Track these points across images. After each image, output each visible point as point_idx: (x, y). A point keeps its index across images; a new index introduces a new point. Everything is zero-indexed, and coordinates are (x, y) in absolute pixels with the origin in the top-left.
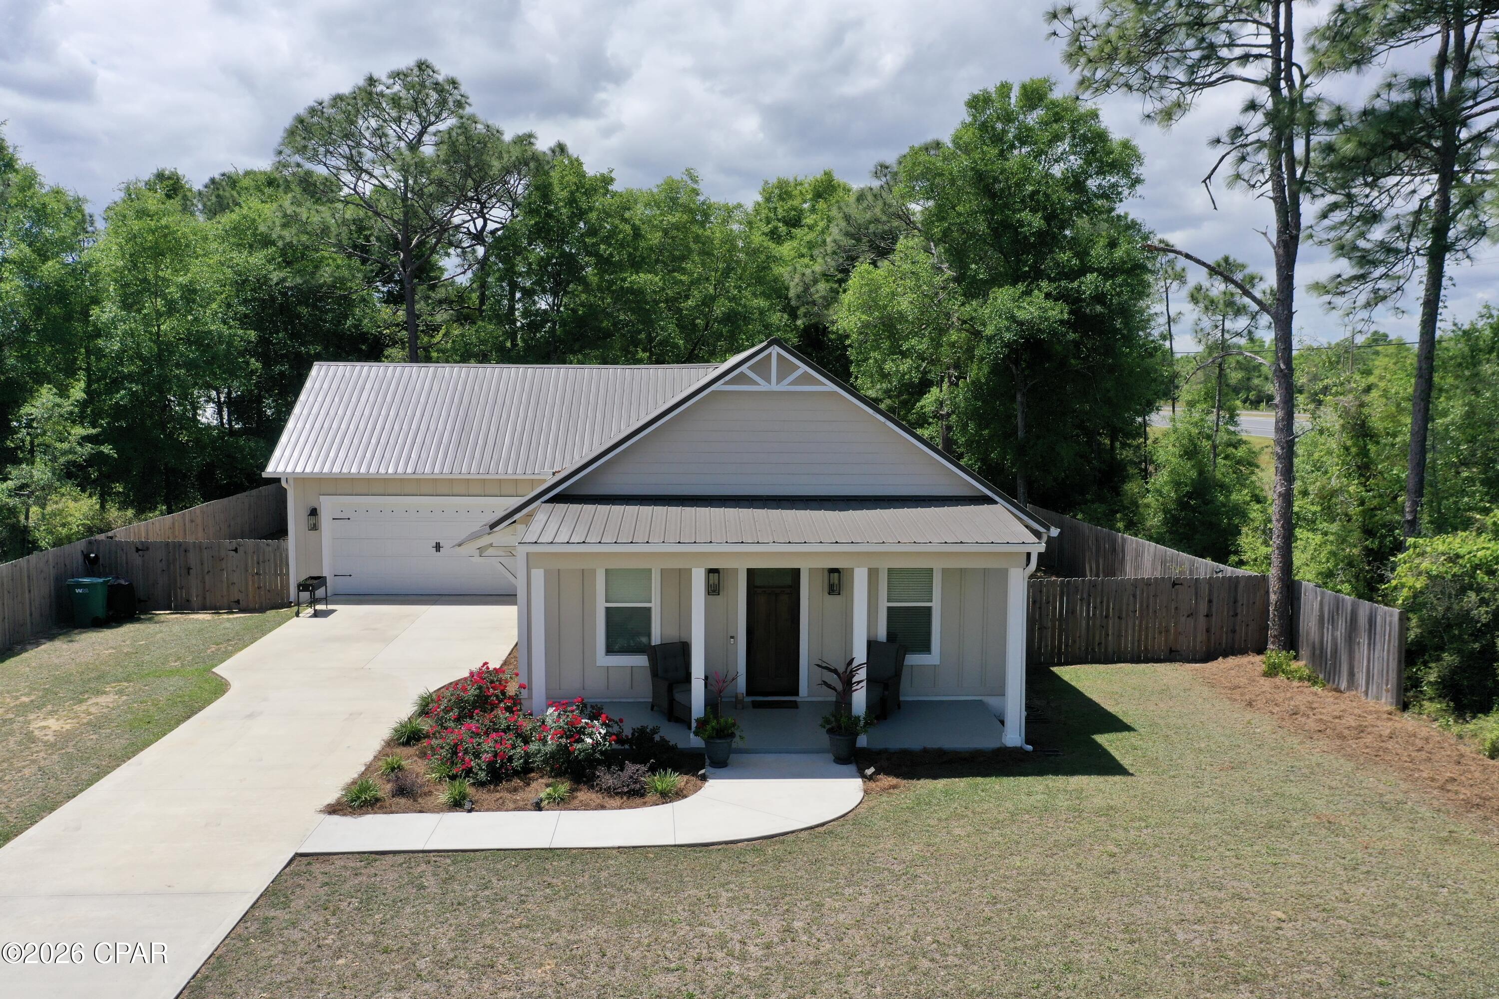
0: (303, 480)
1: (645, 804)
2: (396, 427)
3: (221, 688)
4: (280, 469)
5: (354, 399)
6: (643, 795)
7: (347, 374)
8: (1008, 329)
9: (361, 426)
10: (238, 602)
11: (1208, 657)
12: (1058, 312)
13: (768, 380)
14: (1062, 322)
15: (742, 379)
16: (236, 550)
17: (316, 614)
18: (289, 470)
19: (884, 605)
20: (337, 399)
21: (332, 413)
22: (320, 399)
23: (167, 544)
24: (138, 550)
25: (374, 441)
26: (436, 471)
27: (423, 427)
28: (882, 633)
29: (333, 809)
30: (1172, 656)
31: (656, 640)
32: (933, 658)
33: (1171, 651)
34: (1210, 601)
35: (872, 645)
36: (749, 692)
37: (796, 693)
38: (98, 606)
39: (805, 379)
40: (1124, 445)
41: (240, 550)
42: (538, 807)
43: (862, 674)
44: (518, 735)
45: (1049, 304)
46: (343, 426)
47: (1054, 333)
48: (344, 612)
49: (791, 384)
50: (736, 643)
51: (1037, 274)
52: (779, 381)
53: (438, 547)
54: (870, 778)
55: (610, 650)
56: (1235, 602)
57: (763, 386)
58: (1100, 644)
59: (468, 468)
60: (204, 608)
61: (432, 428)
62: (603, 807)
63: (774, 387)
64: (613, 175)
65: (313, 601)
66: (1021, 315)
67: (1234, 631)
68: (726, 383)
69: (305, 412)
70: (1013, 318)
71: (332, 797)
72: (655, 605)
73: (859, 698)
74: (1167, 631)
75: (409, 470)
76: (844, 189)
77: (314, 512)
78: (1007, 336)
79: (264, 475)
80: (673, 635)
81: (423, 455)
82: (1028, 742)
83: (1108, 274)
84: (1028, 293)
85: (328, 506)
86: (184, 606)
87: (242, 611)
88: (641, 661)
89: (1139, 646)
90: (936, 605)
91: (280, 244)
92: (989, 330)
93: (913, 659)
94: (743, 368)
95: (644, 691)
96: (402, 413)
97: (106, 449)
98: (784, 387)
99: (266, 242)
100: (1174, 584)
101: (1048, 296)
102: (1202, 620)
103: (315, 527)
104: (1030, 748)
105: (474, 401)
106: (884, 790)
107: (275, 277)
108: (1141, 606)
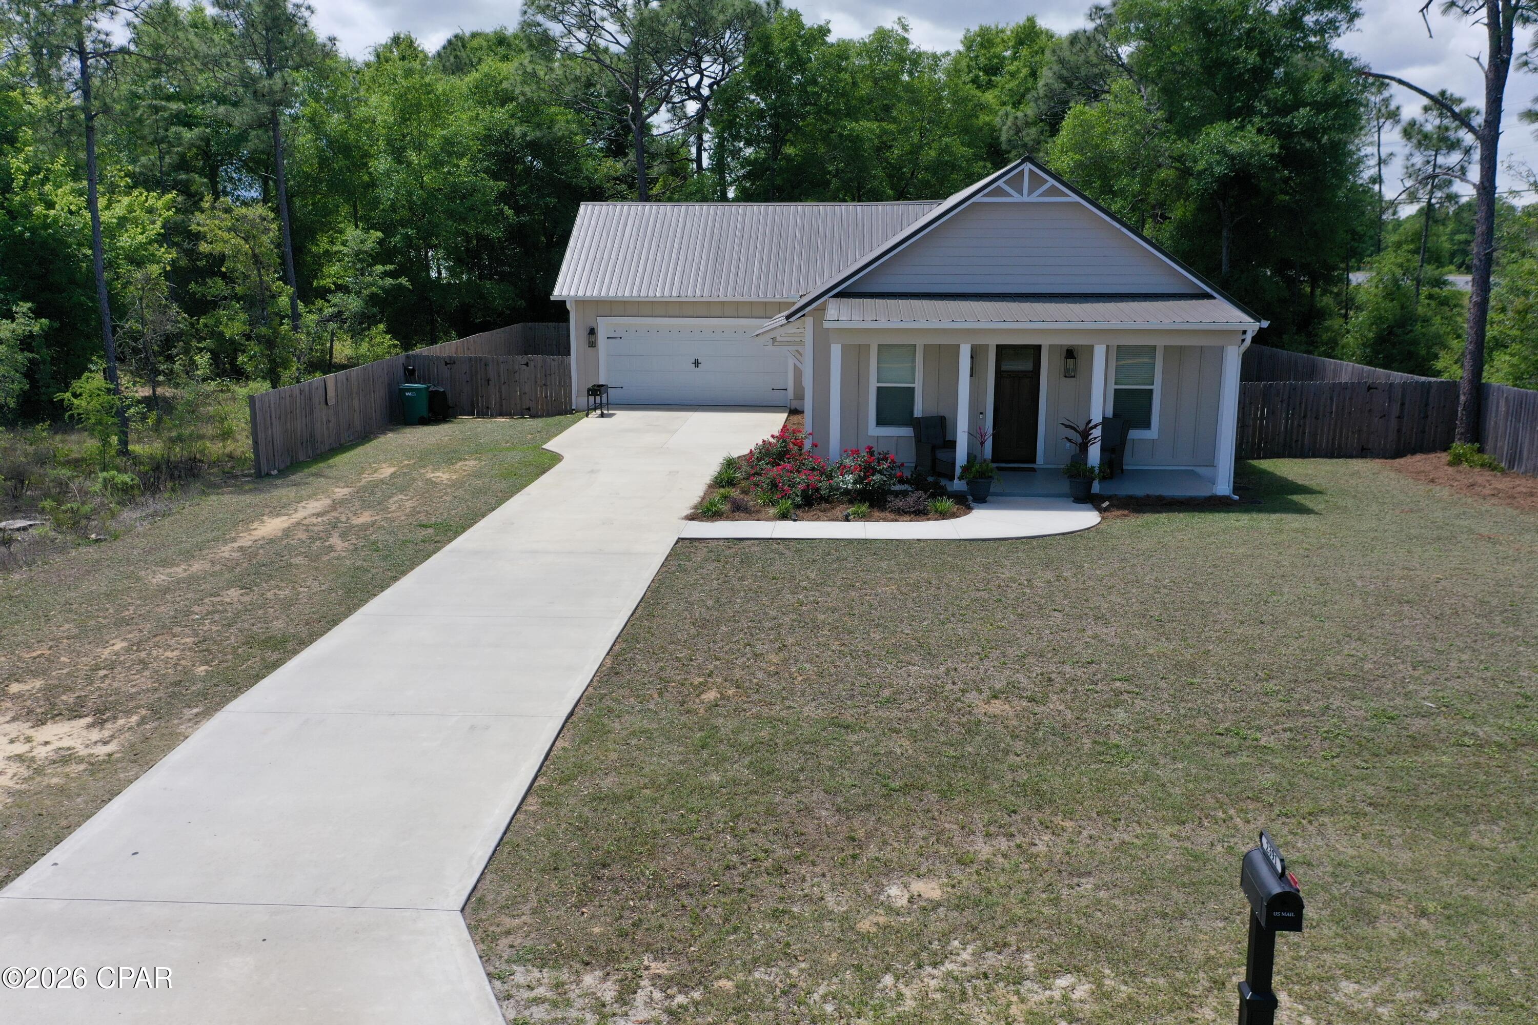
0: (583, 303)
1: (929, 519)
2: (659, 258)
3: (556, 458)
4: (565, 293)
5: (619, 234)
6: (925, 514)
7: (611, 213)
8: (1219, 163)
9: (629, 257)
10: (529, 409)
11: (1398, 453)
12: (1269, 146)
13: (1020, 192)
14: (1272, 156)
15: (999, 192)
16: (527, 364)
17: (602, 415)
18: (572, 293)
19: (1112, 387)
20: (604, 234)
21: (602, 245)
22: (590, 234)
23: (470, 359)
24: (446, 364)
25: (641, 269)
26: (698, 294)
27: (682, 258)
28: (1110, 413)
29: (692, 518)
30: (1364, 452)
31: (918, 412)
32: (1152, 433)
33: (1363, 449)
34: (1403, 404)
36: (994, 460)
37: (1034, 461)
38: (422, 409)
39: (1053, 191)
41: (532, 364)
42: (847, 519)
43: (1097, 432)
44: (822, 474)
45: (1260, 139)
46: (613, 257)
47: (1263, 167)
48: (622, 417)
49: (1040, 196)
50: (984, 419)
51: (1250, 111)
52: (1030, 192)
53: (697, 363)
54: (1106, 510)
55: (880, 422)
56: (1427, 405)
57: (1016, 198)
58: (1297, 441)
59: (725, 293)
60: (501, 414)
61: (690, 258)
62: (896, 521)
63: (1025, 198)
65: (599, 406)
66: (1233, 149)
67: (1423, 432)
68: (984, 196)
69: (579, 245)
70: (1224, 152)
71: (689, 512)
72: (918, 386)
73: (1094, 453)
74: (1360, 431)
75: (674, 294)
76: (1047, 35)
77: (592, 332)
78: (1218, 170)
79: (552, 298)
80: (933, 410)
81: (685, 282)
82: (1236, 490)
83: (1320, 107)
84: (1242, 128)
85: (604, 326)
86: (484, 412)
87: (533, 416)
88: (906, 432)
89: (1333, 443)
90: (1157, 388)
91: (521, 99)
92: (1201, 165)
93: (1135, 434)
94: (1000, 183)
95: (907, 456)
96: (662, 246)
97: (403, 281)
98: (1034, 198)
99: (508, 98)
100: (1369, 388)
101: (1260, 131)
102: (1394, 423)
103: (592, 344)
104: (1237, 497)
105: (724, 236)
106: (1118, 517)
108: (1337, 407)
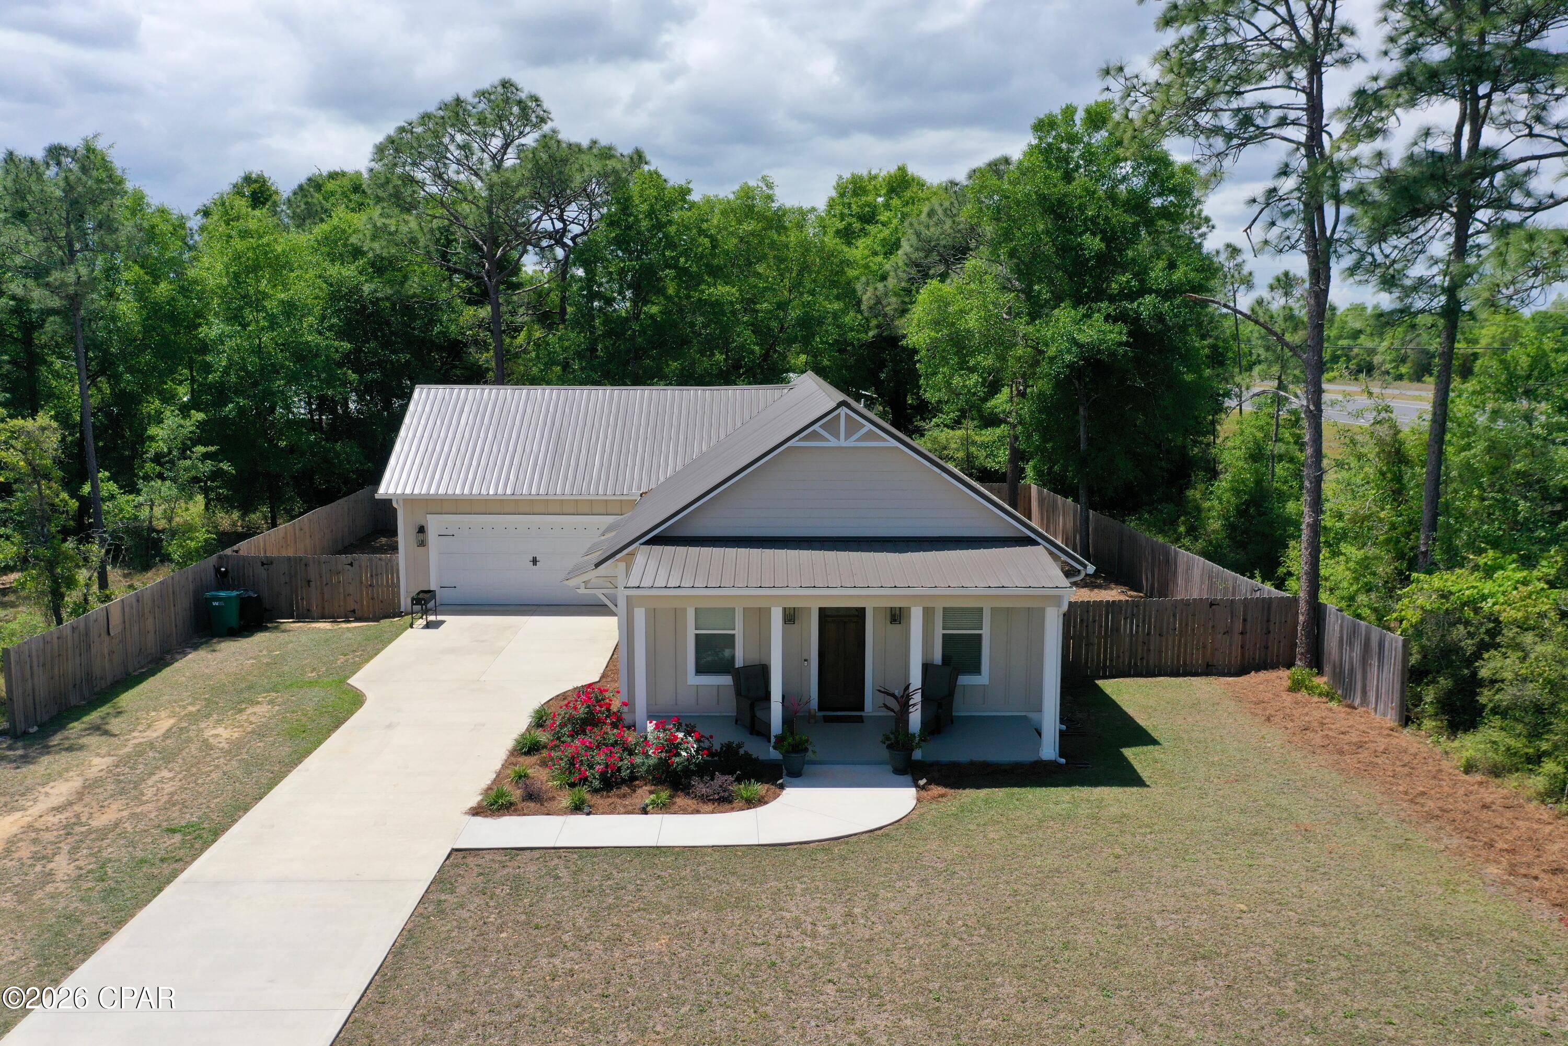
0: (412, 501)
1: (733, 809)
2: (495, 449)
3: (358, 700)
4: (391, 491)
5: (454, 422)
6: (730, 802)
7: (447, 397)
8: (1069, 351)
9: (463, 449)
10: (354, 611)
11: (1242, 671)
12: (1116, 334)
13: (838, 438)
14: (1120, 344)
15: (815, 436)
16: (351, 564)
17: (428, 626)
18: (399, 491)
19: (939, 632)
20: (438, 422)
21: (435, 435)
22: (423, 422)
23: (289, 559)
24: (263, 564)
25: (474, 463)
26: (533, 492)
27: (519, 449)
28: (937, 657)
29: (477, 811)
30: (1209, 670)
31: (739, 663)
32: (983, 679)
33: (1208, 665)
34: (1245, 620)
35: (927, 668)
36: (821, 707)
37: (862, 709)
38: (233, 618)
39: (869, 436)
40: (1195, 442)
41: (356, 564)
42: (644, 811)
43: (917, 698)
44: (625, 749)
45: (1107, 327)
46: (446, 449)
47: (1113, 354)
48: (452, 622)
49: (857, 440)
50: (809, 665)
51: (1099, 294)
52: (847, 438)
53: (535, 561)
54: (923, 788)
55: (701, 669)
56: (1268, 621)
57: (833, 442)
58: (1142, 659)
59: (562, 489)
60: (323, 617)
61: (528, 450)
62: (698, 812)
63: (843, 443)
64: (690, 186)
65: (426, 612)
66: (1082, 338)
67: (1267, 648)
68: (800, 440)
69: (410, 435)
70: (1075, 342)
71: (474, 800)
72: (738, 632)
73: (915, 718)
74: (1204, 647)
75: (509, 492)
76: (918, 184)
77: (422, 530)
78: (1068, 358)
79: (377, 496)
80: (754, 658)
81: (521, 477)
82: (1061, 756)
83: (1167, 294)
84: (1088, 316)
85: (434, 524)
86: (305, 616)
87: (358, 620)
88: (726, 680)
89: (1178, 661)
90: (986, 632)
91: (371, 255)
92: (1052, 351)
93: (965, 680)
94: (816, 427)
95: (729, 706)
96: (499, 436)
97: (225, 466)
98: (851, 443)
99: (357, 253)
100: (1211, 605)
101: (1107, 318)
102: (1237, 639)
103: (422, 544)
104: (1063, 761)
105: (565, 424)
106: (934, 798)
107: (367, 288)
108: (1180, 624)
